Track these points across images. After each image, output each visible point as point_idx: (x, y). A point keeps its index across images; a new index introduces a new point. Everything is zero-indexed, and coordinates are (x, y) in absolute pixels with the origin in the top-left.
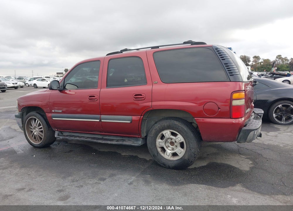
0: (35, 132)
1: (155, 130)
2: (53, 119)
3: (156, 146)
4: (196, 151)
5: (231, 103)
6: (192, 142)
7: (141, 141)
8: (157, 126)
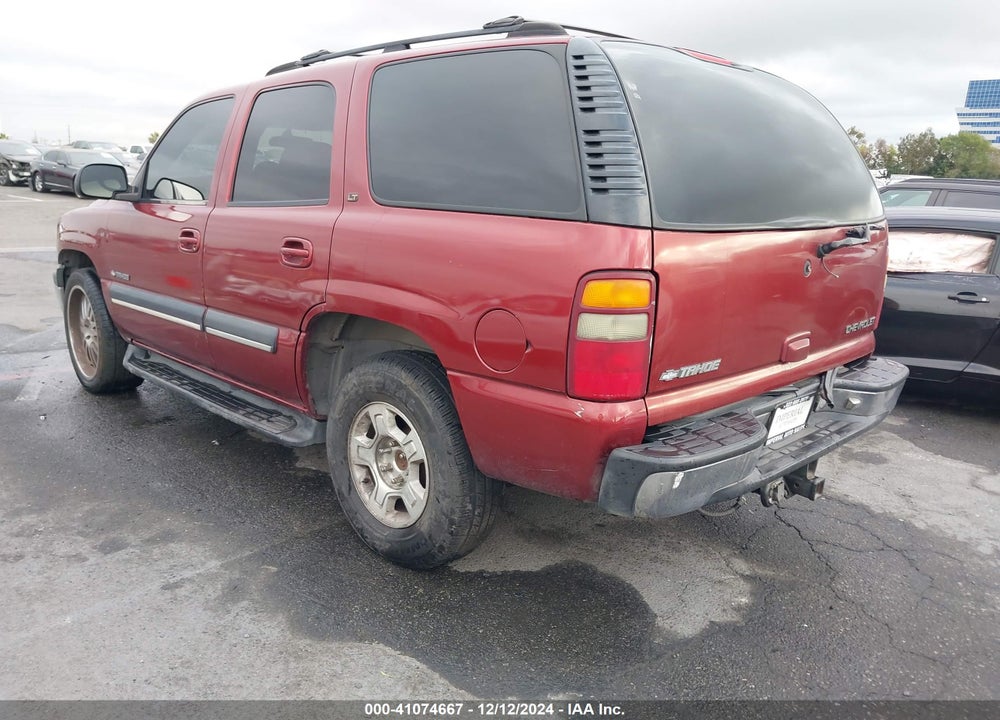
0: (89, 337)
1: (345, 394)
2: (114, 300)
3: (346, 458)
4: (457, 510)
5: (572, 326)
6: (443, 467)
7: (313, 428)
8: (352, 381)
